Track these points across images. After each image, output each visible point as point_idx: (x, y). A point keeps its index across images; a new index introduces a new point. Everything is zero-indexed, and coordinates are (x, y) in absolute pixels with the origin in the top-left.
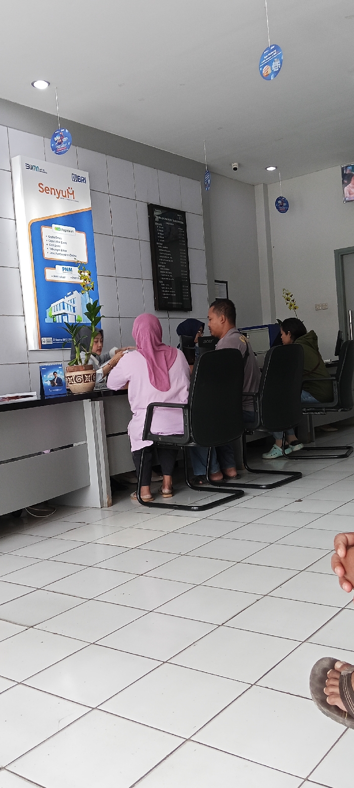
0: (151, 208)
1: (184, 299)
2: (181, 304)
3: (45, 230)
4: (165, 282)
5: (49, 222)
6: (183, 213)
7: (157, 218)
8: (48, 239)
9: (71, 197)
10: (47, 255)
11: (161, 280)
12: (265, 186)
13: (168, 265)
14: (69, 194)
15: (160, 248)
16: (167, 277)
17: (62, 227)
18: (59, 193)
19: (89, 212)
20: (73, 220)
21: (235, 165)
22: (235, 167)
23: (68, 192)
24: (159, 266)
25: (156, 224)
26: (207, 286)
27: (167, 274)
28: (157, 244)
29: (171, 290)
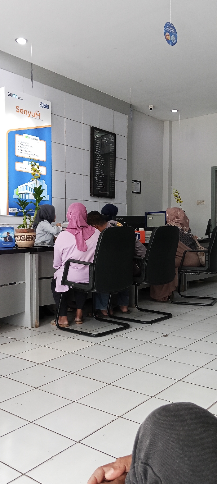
0: (93, 130)
1: (111, 190)
2: (108, 193)
3: (18, 137)
4: (99, 178)
5: (21, 132)
6: (114, 135)
7: (96, 136)
8: (19, 143)
9: (38, 117)
10: (18, 154)
11: (96, 177)
12: (171, 122)
13: (101, 167)
14: (37, 115)
15: (97, 156)
16: (100, 175)
17: (29, 136)
18: (30, 114)
19: (50, 128)
20: (38, 132)
21: (151, 107)
22: (151, 108)
23: (36, 114)
24: (95, 167)
25: (95, 140)
26: (127, 183)
27: (100, 173)
28: (95, 153)
29: (102, 184)
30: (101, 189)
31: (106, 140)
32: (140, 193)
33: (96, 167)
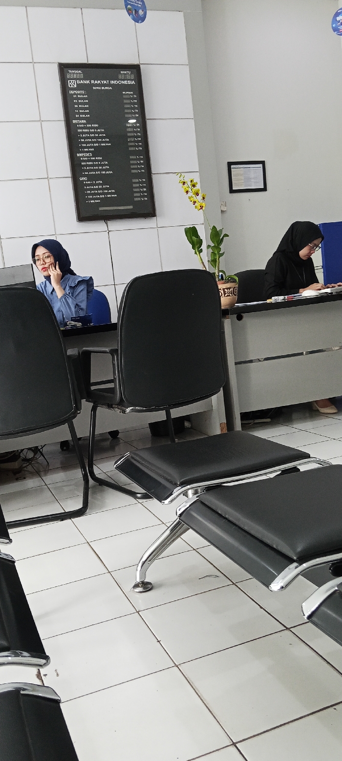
0: (64, 68)
1: (136, 199)
2: (131, 207)
4: (90, 178)
6: (135, 69)
7: (72, 84)
11: (85, 176)
13: (97, 152)
15: (81, 128)
16: (98, 170)
24: (78, 155)
25: (72, 92)
26: (198, 173)
27: (98, 165)
28: (74, 121)
29: (107, 189)
30: (106, 202)
31: (109, 85)
32: (265, 189)
33: (81, 155)
